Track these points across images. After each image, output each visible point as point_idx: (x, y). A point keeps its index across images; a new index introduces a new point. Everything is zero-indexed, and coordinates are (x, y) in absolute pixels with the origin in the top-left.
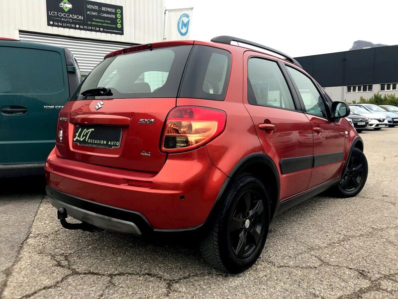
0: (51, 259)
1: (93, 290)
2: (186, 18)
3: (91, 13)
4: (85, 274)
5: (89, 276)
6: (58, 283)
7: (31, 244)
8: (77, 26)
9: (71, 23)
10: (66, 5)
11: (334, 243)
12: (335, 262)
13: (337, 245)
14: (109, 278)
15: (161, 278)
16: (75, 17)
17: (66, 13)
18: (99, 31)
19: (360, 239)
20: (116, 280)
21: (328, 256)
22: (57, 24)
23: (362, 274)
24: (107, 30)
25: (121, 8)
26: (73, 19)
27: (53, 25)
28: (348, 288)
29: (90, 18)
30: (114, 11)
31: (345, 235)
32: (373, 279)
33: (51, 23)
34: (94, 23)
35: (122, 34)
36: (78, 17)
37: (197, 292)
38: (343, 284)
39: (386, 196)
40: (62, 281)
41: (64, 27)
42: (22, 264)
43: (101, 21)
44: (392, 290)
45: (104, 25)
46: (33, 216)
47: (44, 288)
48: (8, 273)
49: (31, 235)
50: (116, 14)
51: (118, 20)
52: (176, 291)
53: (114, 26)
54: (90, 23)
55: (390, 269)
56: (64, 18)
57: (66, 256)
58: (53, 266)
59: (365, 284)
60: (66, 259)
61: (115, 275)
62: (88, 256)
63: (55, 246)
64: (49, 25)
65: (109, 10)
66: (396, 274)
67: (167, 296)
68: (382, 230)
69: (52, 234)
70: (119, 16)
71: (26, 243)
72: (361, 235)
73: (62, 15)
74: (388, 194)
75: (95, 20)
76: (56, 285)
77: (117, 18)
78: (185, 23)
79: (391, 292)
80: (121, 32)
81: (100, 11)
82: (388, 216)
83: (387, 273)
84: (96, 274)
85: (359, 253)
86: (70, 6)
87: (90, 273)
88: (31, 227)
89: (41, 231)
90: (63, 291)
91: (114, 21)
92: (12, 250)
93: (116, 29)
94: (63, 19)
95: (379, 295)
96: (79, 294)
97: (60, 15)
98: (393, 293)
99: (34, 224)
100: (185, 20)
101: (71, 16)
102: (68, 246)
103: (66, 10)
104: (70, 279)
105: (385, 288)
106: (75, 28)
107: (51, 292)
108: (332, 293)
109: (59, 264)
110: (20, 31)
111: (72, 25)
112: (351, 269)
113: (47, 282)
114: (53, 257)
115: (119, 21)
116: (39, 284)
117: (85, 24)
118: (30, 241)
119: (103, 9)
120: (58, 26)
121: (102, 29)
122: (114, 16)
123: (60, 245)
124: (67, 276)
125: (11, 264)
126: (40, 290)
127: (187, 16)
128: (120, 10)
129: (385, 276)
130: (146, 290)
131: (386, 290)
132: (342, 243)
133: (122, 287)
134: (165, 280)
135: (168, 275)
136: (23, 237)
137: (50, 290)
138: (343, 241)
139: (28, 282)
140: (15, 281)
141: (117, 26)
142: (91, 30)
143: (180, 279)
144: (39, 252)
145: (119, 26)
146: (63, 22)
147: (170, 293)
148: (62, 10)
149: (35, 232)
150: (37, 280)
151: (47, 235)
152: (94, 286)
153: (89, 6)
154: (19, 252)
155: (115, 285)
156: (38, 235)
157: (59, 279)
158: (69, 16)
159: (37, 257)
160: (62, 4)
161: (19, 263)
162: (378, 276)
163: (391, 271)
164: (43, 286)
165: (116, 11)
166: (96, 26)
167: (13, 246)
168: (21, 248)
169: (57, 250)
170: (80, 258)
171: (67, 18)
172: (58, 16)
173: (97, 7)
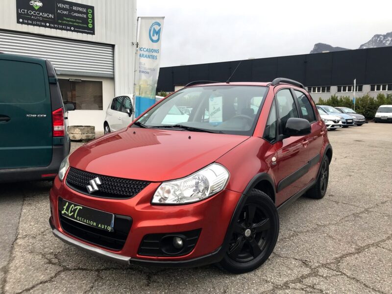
0: (42, 257)
1: (84, 284)
2: (157, 26)
3: (62, 12)
4: (74, 269)
5: (79, 271)
6: (52, 278)
7: (21, 245)
8: (48, 24)
9: (41, 21)
10: (36, 3)
11: (285, 238)
12: (284, 254)
13: (287, 240)
14: (97, 273)
15: (141, 271)
16: (46, 15)
17: (36, 11)
18: (70, 30)
19: (306, 234)
20: (103, 274)
21: (280, 249)
22: (26, 21)
23: (305, 263)
24: (78, 29)
25: (92, 8)
26: (43, 17)
27: (22, 23)
28: (293, 275)
29: (61, 16)
30: (85, 11)
31: (294, 231)
32: (313, 267)
33: (21, 20)
34: (64, 22)
35: (93, 33)
36: (48, 15)
37: (173, 282)
38: (289, 272)
39: (332, 195)
40: (56, 276)
41: (34, 25)
42: (17, 262)
43: (72, 20)
44: (327, 276)
45: (75, 24)
46: (18, 218)
47: (41, 283)
48: (5, 270)
49: (19, 236)
50: (87, 13)
51: (89, 20)
52: (155, 282)
53: (85, 26)
54: (60, 22)
55: (327, 259)
56: (34, 16)
57: (55, 255)
58: (45, 264)
59: (306, 271)
60: (56, 258)
61: (102, 270)
62: (75, 254)
63: (43, 246)
64: (18, 22)
65: (80, 9)
66: (331, 263)
67: (148, 285)
68: (325, 226)
69: (39, 234)
70: (90, 16)
71: (16, 243)
72: (308, 231)
73: (32, 13)
74: (333, 194)
75: (66, 19)
76: (51, 280)
77: (88, 18)
78: (157, 30)
79: (326, 278)
80: (92, 31)
81: (71, 10)
82: (331, 214)
83: (325, 262)
84: (85, 269)
85: (304, 246)
86: (40, 4)
87: (79, 269)
88: (17, 229)
89: (29, 233)
90: (58, 285)
91: (85, 21)
92: (5, 250)
93: (88, 28)
94: (32, 17)
95: (316, 280)
96: (72, 287)
97: (30, 12)
98: (328, 278)
99: (20, 226)
100: (157, 28)
101: (41, 14)
102: (56, 246)
103: (36, 8)
104: (63, 275)
105: (321, 274)
106: (46, 26)
107: (47, 286)
108: (280, 279)
109: (50, 262)
111: (42, 24)
112: (296, 259)
113: (42, 278)
114: (44, 255)
115: (91, 21)
116: (36, 279)
117: (56, 23)
118: (20, 242)
119: (74, 8)
120: (28, 24)
121: (72, 28)
122: (85, 16)
123: (48, 245)
124: (59, 272)
125: (6, 263)
126: (37, 284)
127: (159, 25)
128: (91, 10)
129: (323, 265)
130: (129, 282)
131: (322, 276)
132: (292, 238)
133: (109, 280)
134: (145, 273)
135: (147, 269)
136: (12, 238)
137: (46, 284)
138: (293, 236)
139: (25, 278)
140: (14, 278)
141: (88, 25)
142: (62, 29)
143: (158, 272)
144: (30, 251)
145: (90, 26)
146: (32, 20)
147: (150, 283)
148: (32, 8)
149: (22, 233)
150: (32, 276)
151: (35, 236)
152: (84, 280)
153: (60, 5)
154: (11, 252)
155: (102, 279)
156: (26, 236)
157: (53, 275)
158: (39, 14)
159: (29, 256)
160: (32, 2)
161: (13, 262)
162: (317, 265)
163: (328, 260)
164: (39, 281)
165: (87, 11)
166: (67, 25)
167: (4, 246)
168: (12, 248)
169: (46, 250)
170: (68, 256)
171: (36, 16)
172: (27, 14)
173: (68, 7)
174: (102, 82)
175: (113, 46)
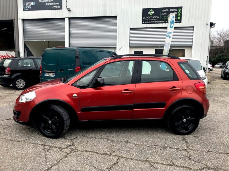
3: (164, 14)
9: (153, 21)
10: (151, 12)
16: (155, 17)
17: (151, 16)
22: (146, 22)
26: (154, 19)
27: (144, 23)
29: (163, 16)
34: (164, 19)
35: (180, 22)
36: (157, 17)
41: (149, 23)
54: (162, 19)
64: (143, 23)
65: (174, 10)
70: (179, 12)
73: (149, 17)
75: (165, 17)
81: (169, 12)
86: (153, 12)
93: (178, 20)
97: (148, 17)
101: (153, 17)
103: (151, 15)
106: (155, 23)
110: (130, 28)
111: (153, 22)
115: (179, 15)
117: (160, 20)
119: (171, 10)
120: (147, 23)
128: (180, 9)
142: (163, 23)
145: (179, 18)
146: (149, 21)
148: (149, 15)
153: (163, 11)
160: (149, 12)
165: (178, 10)
171: (151, 19)
172: (147, 19)
173: (167, 10)
174: (185, 49)
175: (193, 27)
